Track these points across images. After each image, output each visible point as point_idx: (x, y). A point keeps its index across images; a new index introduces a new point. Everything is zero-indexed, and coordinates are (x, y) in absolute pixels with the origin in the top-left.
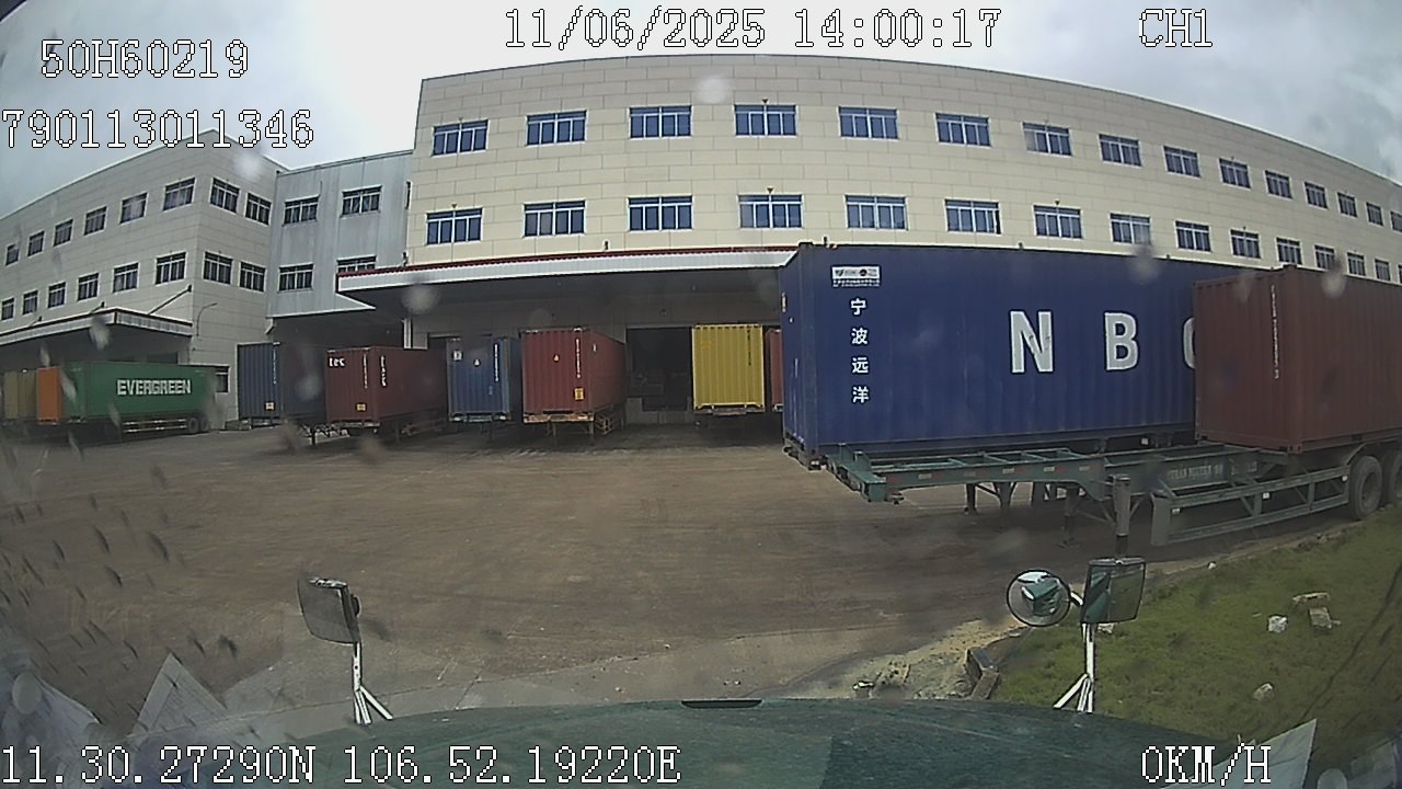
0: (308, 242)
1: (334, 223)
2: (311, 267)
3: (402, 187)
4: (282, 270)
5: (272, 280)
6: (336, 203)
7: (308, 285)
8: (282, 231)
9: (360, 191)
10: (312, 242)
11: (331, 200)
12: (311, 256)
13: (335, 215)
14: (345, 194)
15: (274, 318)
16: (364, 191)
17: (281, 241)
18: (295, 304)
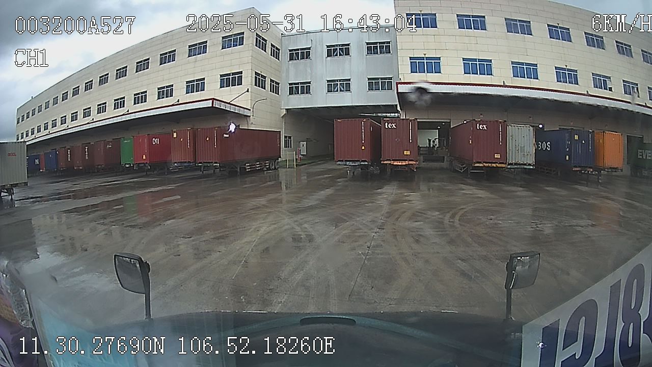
0: (306, 71)
1: (323, 62)
2: (310, 83)
3: (363, 44)
4: (290, 84)
5: (284, 89)
6: (323, 51)
7: (308, 92)
8: (289, 64)
9: (337, 45)
10: (309, 70)
11: (319, 49)
12: (309, 77)
13: (323, 57)
14: (328, 46)
15: (286, 109)
16: (339, 45)
17: (288, 70)
18: (299, 102)
